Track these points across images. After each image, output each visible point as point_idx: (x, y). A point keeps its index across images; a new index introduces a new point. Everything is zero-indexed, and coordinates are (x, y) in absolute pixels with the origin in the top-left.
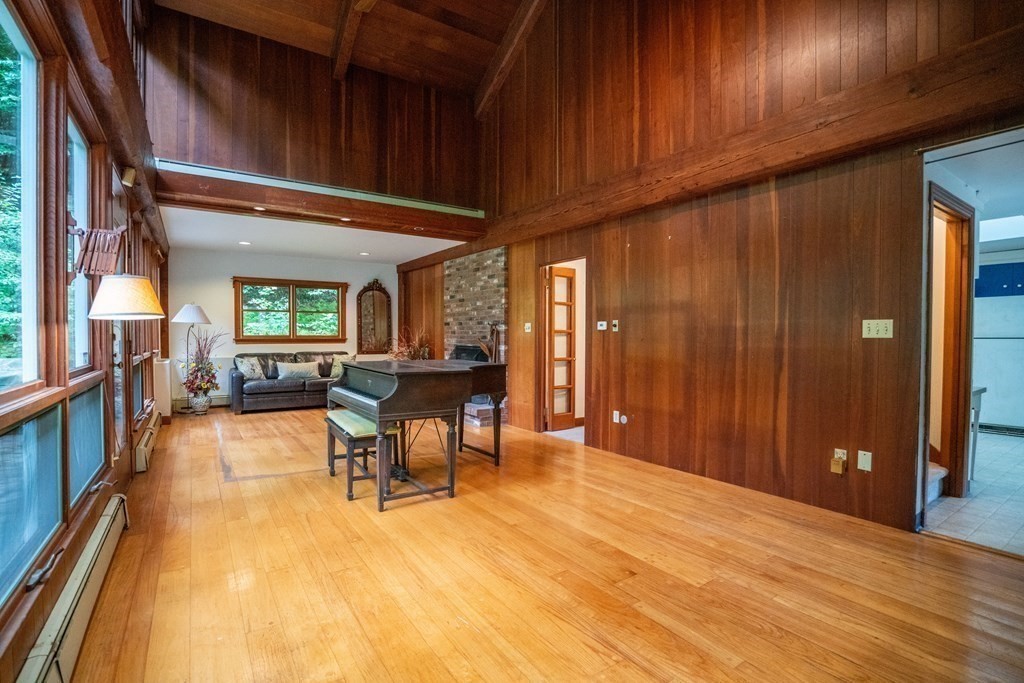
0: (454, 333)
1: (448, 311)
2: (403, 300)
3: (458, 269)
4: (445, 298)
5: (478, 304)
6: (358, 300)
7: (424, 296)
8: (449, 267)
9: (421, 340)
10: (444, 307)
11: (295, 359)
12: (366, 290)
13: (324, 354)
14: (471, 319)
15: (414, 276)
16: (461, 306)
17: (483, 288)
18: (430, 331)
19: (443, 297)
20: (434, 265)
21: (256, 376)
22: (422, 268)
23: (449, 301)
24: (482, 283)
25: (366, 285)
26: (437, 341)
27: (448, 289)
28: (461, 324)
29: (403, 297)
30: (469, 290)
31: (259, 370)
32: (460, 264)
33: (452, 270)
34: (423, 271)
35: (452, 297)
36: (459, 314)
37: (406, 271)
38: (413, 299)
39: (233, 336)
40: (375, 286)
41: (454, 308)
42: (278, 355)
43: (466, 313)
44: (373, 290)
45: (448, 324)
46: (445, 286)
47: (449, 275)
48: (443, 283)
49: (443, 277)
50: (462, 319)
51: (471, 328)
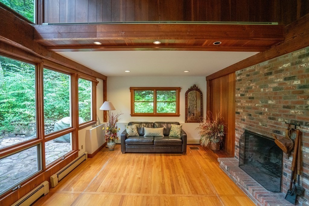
0: (244, 120)
1: (239, 104)
2: (209, 95)
3: (248, 75)
4: (236, 95)
5: (270, 102)
6: (186, 95)
7: (221, 93)
8: (239, 75)
9: (219, 119)
10: (235, 101)
11: (153, 125)
12: (190, 90)
13: (168, 123)
14: (261, 113)
15: (215, 82)
16: (251, 102)
17: (275, 89)
18: (225, 115)
19: (235, 95)
20: (228, 74)
21: (134, 135)
22: (220, 77)
23: (239, 98)
24: (275, 85)
25: (190, 88)
26: (230, 122)
27: (238, 89)
28: (250, 115)
29: (209, 93)
30: (260, 91)
31: (135, 131)
32: (250, 71)
33: (242, 77)
34: (221, 78)
35: (242, 95)
36: (249, 108)
37: (210, 80)
38: (215, 95)
39: (129, 112)
40: (195, 88)
41: (244, 102)
42: (146, 123)
43: (256, 108)
44: (193, 90)
45: (238, 113)
46: (237, 88)
47: (239, 80)
48: (234, 85)
49: (235, 81)
50: (252, 112)
51: (261, 121)
